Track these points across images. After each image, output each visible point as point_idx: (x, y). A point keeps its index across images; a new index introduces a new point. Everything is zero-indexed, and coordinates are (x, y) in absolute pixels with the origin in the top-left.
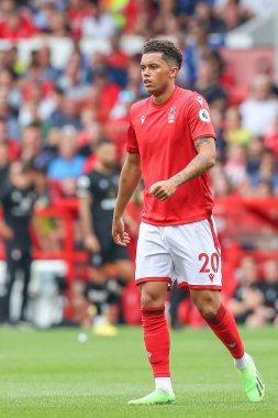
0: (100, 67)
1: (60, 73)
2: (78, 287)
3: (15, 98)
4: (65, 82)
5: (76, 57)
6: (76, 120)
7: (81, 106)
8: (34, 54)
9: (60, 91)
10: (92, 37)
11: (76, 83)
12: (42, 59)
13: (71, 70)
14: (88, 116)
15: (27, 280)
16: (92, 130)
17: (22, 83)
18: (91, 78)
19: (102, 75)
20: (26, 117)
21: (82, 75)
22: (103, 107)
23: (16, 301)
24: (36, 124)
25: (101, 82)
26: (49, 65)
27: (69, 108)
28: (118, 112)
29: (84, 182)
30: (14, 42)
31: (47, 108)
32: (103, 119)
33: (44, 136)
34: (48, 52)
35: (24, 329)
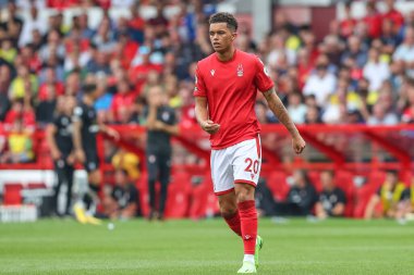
0: (123, 29)
1: (95, 33)
2: (107, 190)
3: (61, 51)
4: (98, 40)
5: (106, 22)
6: (106, 67)
7: (109, 57)
8: (75, 19)
9: (94, 47)
10: (118, 7)
11: (106, 40)
12: (81, 22)
13: (102, 30)
14: (115, 64)
15: (70, 185)
16: (118, 75)
17: (67, 40)
18: (117, 37)
19: (125, 35)
20: (69, 65)
21: (111, 34)
22: (126, 57)
23: (62, 199)
24: (77, 70)
25: (124, 40)
26: (86, 27)
27: (101, 58)
28: (138, 61)
29: (78, 111)
30: (61, 10)
31: (85, 58)
32: (125, 67)
33: (82, 79)
34: (86, 18)
35: (68, 220)
